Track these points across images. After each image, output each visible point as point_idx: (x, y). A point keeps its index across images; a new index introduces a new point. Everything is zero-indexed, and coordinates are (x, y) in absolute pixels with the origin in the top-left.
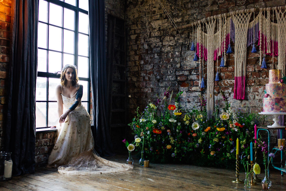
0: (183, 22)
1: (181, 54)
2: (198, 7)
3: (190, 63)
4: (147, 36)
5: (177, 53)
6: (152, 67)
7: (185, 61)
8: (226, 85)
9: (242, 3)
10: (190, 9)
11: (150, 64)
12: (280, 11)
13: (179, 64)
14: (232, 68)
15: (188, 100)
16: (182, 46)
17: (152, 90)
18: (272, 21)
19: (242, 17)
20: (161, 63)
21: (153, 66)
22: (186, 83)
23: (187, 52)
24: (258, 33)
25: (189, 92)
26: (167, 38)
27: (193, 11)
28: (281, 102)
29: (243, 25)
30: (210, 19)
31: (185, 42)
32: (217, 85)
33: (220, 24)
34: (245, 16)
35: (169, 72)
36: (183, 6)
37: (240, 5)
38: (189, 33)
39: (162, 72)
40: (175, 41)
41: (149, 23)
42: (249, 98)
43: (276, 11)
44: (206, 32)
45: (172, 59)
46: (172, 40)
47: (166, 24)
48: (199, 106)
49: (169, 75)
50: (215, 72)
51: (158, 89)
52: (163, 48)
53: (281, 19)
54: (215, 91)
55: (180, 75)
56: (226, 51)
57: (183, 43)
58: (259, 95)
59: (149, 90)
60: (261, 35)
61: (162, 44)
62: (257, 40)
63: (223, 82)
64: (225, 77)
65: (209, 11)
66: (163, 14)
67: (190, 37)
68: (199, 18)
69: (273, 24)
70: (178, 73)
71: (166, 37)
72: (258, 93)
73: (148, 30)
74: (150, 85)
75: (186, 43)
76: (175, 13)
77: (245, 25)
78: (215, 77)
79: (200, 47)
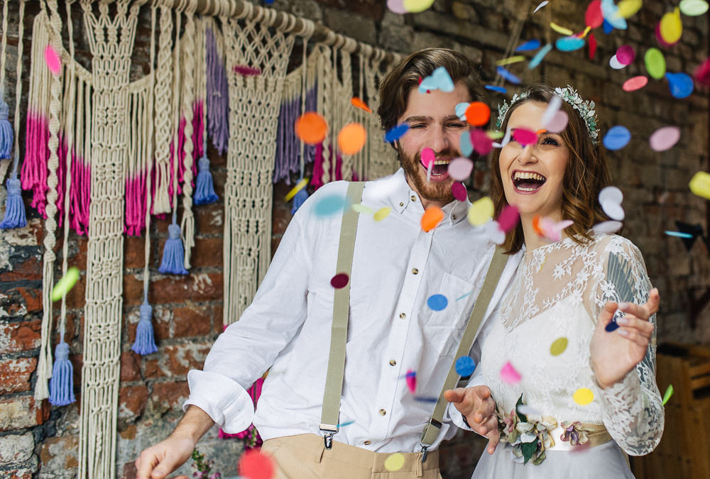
8: (181, 370)
14: (209, 281)
19: (257, 40)
29: (261, 79)
32: (136, 374)
33: (165, 39)
50: (128, 303)
54: (122, 415)
60: (326, 144)
63: (167, 356)
64: (177, 329)
77: (271, 82)
78: (128, 332)
79: (53, 144)
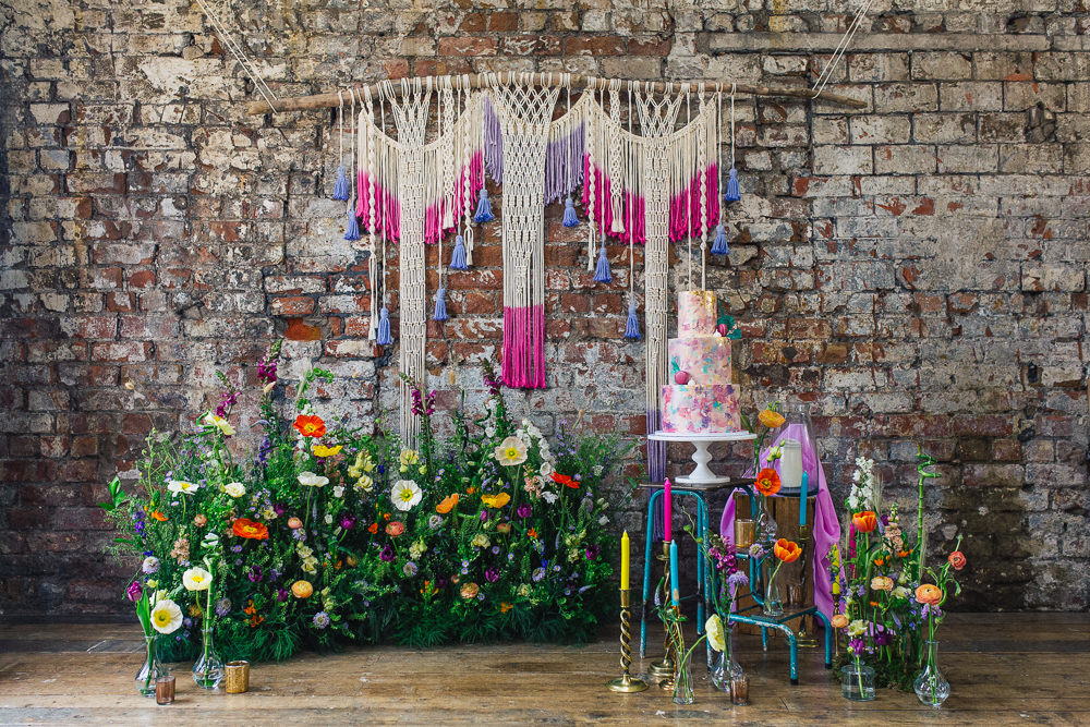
0: (294, 82)
1: (286, 209)
2: (355, 34)
3: (326, 248)
4: (122, 117)
5: (268, 205)
6: (150, 255)
7: (304, 239)
8: (472, 335)
9: (523, 49)
10: (321, 34)
11: (137, 238)
12: (650, 97)
13: (280, 249)
14: (492, 276)
15: (319, 391)
16: (289, 177)
17: (152, 350)
18: (625, 126)
19: (526, 98)
20: (195, 237)
21: (153, 248)
22: (309, 323)
23: (313, 205)
24: (580, 161)
25: (323, 360)
26: (221, 138)
27: (335, 46)
29: (530, 126)
30: (411, 85)
31: (304, 162)
32: (439, 333)
33: (449, 112)
34: (537, 97)
35: (233, 279)
36: (294, 19)
37: (516, 54)
38: (319, 129)
39: (198, 277)
40: (257, 154)
41: (133, 63)
42: (553, 384)
43: (638, 95)
44: (392, 133)
45: (247, 224)
46: (244, 149)
47: (217, 81)
48: (368, 413)
49: (233, 291)
50: (430, 287)
51: (182, 347)
52: (205, 178)
53: (652, 125)
54: (429, 359)
55: (284, 292)
56: (473, 212)
57: (293, 165)
58: (586, 371)
59: (135, 351)
60: (592, 170)
61: (198, 161)
62: (579, 183)
63: (460, 325)
64: (467, 307)
65: (399, 57)
66: (199, 34)
67: (325, 146)
68: (360, 77)
69: (630, 136)
70: (272, 285)
71: (216, 134)
73: (125, 94)
74: (139, 328)
75: (309, 166)
76: (255, 41)
77: (539, 126)
78: (429, 306)
79: (372, 190)
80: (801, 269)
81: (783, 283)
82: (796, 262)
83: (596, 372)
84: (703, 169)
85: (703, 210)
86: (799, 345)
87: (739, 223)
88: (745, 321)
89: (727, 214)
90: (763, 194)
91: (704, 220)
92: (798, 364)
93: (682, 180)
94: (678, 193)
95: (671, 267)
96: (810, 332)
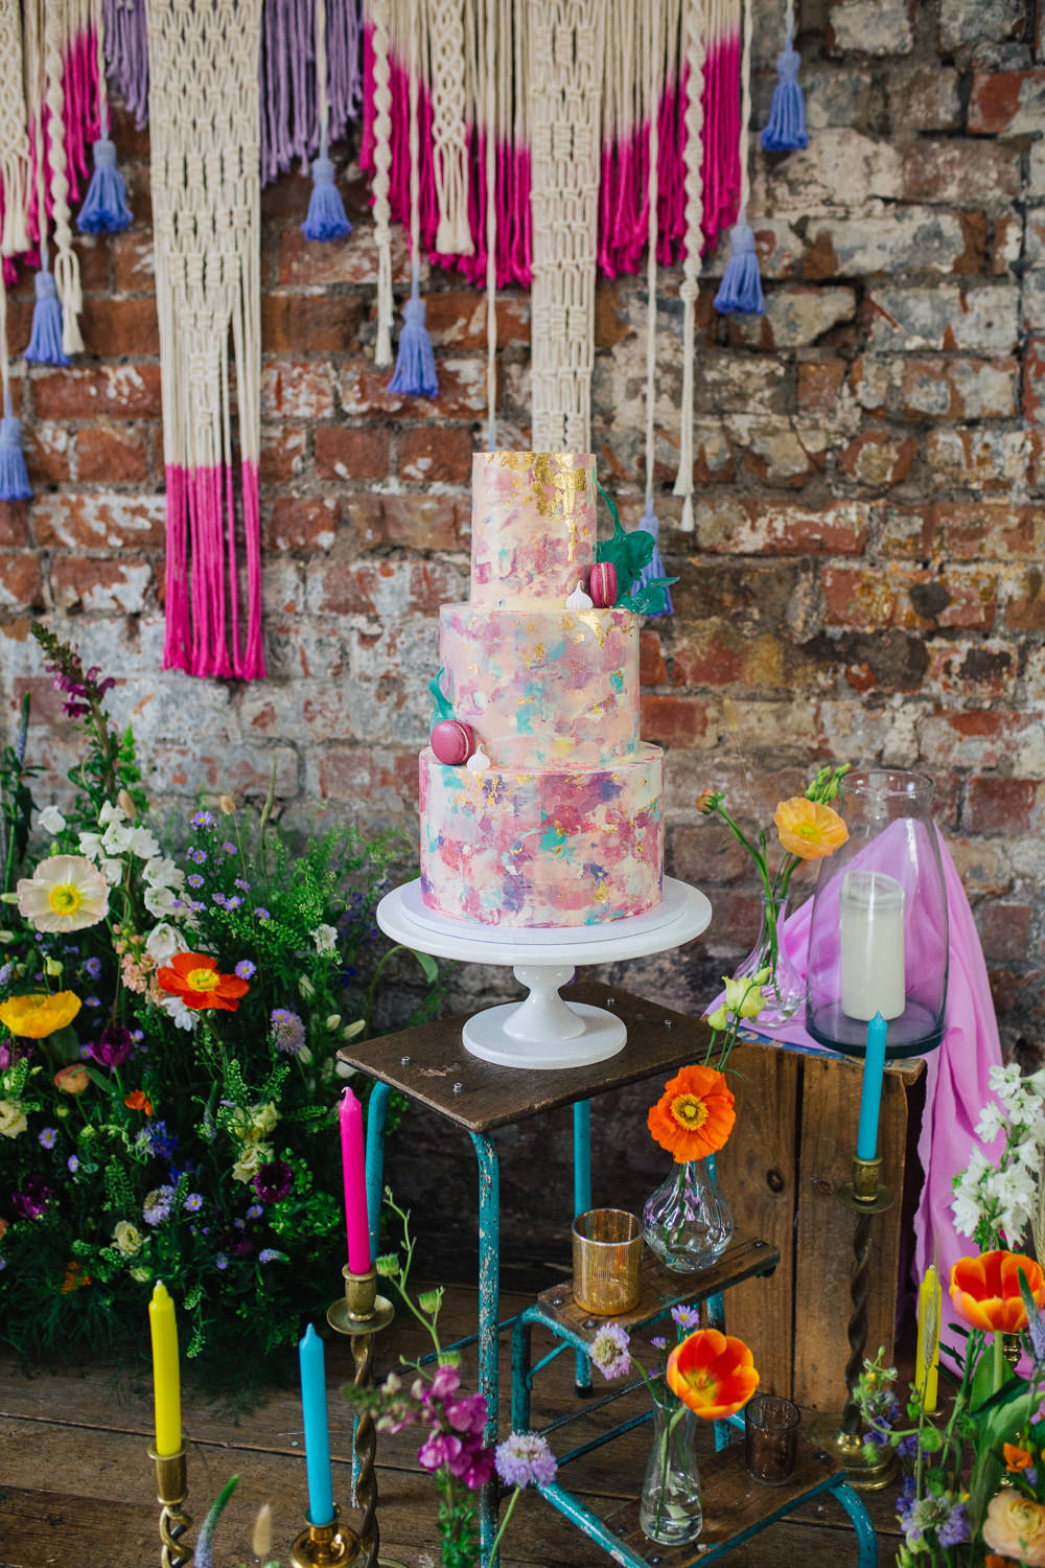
8: (95, 540)
14: (138, 381)
24: (354, 46)
28: (598, 816)
32: (17, 534)
42: (296, 667)
56: (74, 205)
58: (376, 638)
60: (381, 73)
62: (352, 112)
63: (66, 511)
64: (81, 464)
72: (375, 619)
80: (981, 358)
81: (925, 398)
82: (967, 335)
83: (403, 641)
84: (695, 58)
85: (693, 185)
86: (959, 577)
87: (804, 220)
88: (810, 508)
89: (770, 193)
90: (881, 130)
91: (694, 213)
92: (951, 633)
93: (637, 92)
94: (625, 134)
95: (603, 349)
96: (994, 542)
